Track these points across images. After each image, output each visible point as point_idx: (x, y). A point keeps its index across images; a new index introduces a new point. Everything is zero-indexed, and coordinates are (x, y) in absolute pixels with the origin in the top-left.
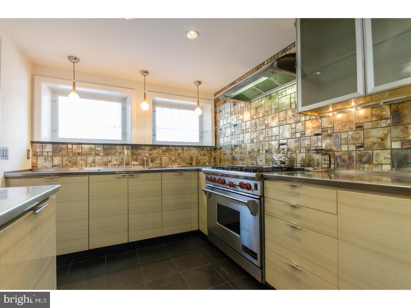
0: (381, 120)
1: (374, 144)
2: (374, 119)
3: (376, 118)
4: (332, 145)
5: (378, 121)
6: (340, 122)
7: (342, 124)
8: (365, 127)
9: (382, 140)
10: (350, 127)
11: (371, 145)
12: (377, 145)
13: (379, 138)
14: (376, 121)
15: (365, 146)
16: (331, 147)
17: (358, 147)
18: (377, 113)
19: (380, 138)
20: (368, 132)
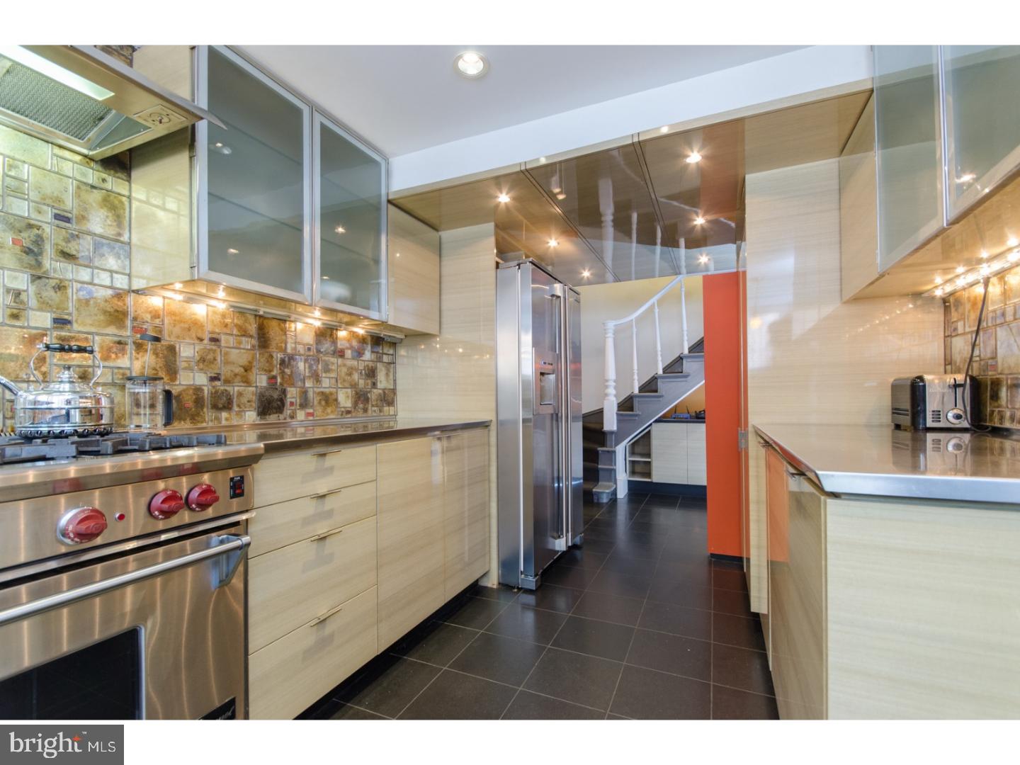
0: (244, 335)
1: (236, 375)
2: (235, 332)
3: (239, 331)
4: (159, 369)
5: (241, 338)
6: (177, 318)
7: (182, 325)
8: (223, 343)
9: (246, 371)
10: (198, 336)
11: (231, 376)
12: (238, 378)
13: (241, 366)
14: (238, 336)
15: (223, 378)
16: (157, 373)
17: (213, 379)
18: (239, 323)
19: (244, 367)
20: (226, 354)
